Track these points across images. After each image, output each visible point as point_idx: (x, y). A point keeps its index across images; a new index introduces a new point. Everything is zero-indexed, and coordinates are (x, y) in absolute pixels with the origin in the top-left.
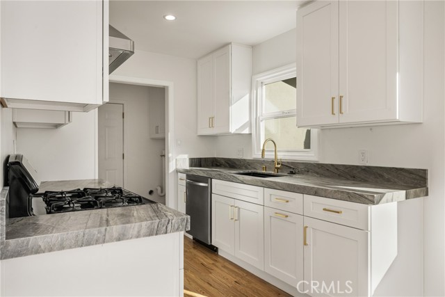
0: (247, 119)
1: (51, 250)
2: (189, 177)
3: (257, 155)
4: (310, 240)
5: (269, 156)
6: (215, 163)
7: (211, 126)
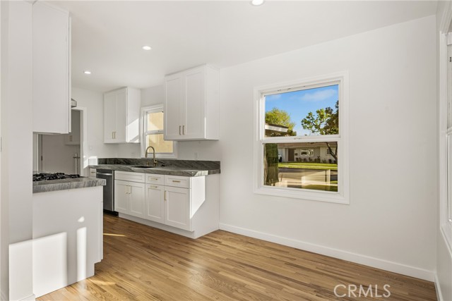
0: (138, 134)
1: (49, 191)
2: (98, 170)
3: (143, 156)
4: (167, 198)
5: (150, 156)
6: (116, 161)
7: (114, 138)
